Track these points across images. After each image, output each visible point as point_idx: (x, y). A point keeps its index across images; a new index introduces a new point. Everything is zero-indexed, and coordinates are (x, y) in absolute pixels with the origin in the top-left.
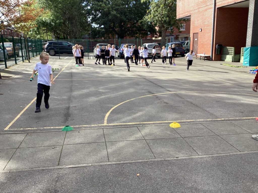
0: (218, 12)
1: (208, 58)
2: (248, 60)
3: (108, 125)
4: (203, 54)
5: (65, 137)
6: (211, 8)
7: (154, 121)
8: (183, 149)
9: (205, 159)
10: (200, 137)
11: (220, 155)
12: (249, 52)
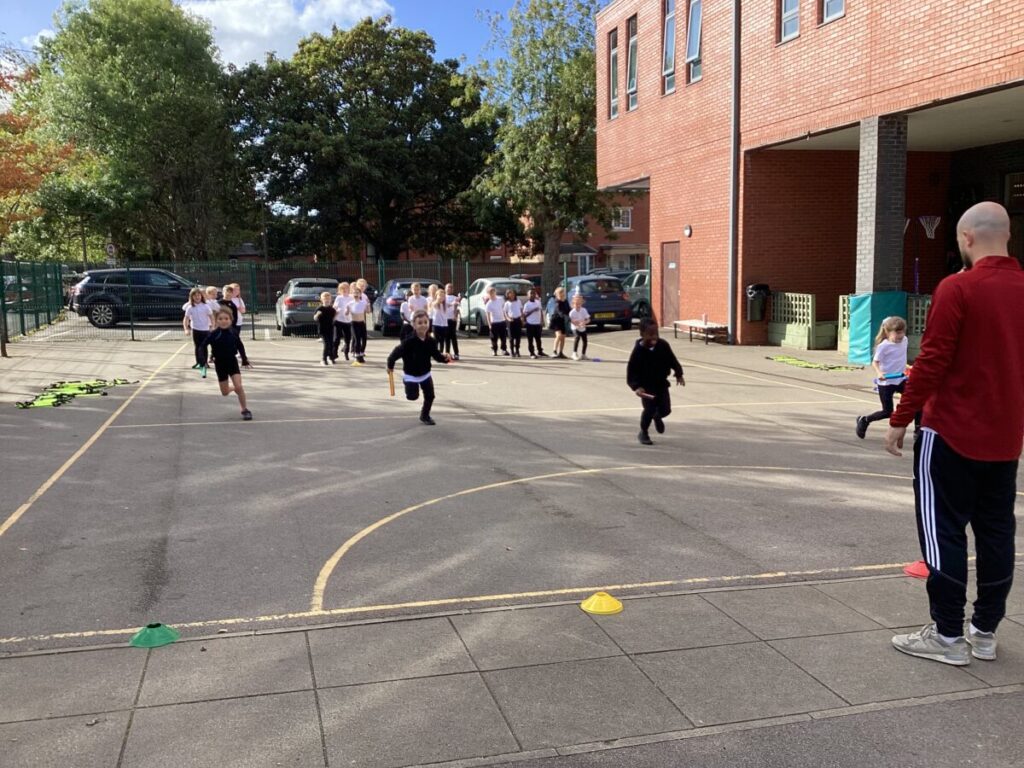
0: (750, 167)
1: (719, 337)
2: (866, 342)
3: (327, 613)
4: (701, 319)
5: (144, 673)
6: (724, 151)
7: (515, 593)
8: (630, 704)
9: (718, 744)
10: (697, 650)
11: (774, 722)
12: (870, 314)
